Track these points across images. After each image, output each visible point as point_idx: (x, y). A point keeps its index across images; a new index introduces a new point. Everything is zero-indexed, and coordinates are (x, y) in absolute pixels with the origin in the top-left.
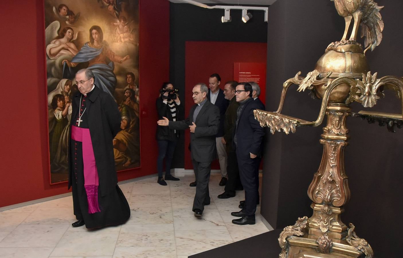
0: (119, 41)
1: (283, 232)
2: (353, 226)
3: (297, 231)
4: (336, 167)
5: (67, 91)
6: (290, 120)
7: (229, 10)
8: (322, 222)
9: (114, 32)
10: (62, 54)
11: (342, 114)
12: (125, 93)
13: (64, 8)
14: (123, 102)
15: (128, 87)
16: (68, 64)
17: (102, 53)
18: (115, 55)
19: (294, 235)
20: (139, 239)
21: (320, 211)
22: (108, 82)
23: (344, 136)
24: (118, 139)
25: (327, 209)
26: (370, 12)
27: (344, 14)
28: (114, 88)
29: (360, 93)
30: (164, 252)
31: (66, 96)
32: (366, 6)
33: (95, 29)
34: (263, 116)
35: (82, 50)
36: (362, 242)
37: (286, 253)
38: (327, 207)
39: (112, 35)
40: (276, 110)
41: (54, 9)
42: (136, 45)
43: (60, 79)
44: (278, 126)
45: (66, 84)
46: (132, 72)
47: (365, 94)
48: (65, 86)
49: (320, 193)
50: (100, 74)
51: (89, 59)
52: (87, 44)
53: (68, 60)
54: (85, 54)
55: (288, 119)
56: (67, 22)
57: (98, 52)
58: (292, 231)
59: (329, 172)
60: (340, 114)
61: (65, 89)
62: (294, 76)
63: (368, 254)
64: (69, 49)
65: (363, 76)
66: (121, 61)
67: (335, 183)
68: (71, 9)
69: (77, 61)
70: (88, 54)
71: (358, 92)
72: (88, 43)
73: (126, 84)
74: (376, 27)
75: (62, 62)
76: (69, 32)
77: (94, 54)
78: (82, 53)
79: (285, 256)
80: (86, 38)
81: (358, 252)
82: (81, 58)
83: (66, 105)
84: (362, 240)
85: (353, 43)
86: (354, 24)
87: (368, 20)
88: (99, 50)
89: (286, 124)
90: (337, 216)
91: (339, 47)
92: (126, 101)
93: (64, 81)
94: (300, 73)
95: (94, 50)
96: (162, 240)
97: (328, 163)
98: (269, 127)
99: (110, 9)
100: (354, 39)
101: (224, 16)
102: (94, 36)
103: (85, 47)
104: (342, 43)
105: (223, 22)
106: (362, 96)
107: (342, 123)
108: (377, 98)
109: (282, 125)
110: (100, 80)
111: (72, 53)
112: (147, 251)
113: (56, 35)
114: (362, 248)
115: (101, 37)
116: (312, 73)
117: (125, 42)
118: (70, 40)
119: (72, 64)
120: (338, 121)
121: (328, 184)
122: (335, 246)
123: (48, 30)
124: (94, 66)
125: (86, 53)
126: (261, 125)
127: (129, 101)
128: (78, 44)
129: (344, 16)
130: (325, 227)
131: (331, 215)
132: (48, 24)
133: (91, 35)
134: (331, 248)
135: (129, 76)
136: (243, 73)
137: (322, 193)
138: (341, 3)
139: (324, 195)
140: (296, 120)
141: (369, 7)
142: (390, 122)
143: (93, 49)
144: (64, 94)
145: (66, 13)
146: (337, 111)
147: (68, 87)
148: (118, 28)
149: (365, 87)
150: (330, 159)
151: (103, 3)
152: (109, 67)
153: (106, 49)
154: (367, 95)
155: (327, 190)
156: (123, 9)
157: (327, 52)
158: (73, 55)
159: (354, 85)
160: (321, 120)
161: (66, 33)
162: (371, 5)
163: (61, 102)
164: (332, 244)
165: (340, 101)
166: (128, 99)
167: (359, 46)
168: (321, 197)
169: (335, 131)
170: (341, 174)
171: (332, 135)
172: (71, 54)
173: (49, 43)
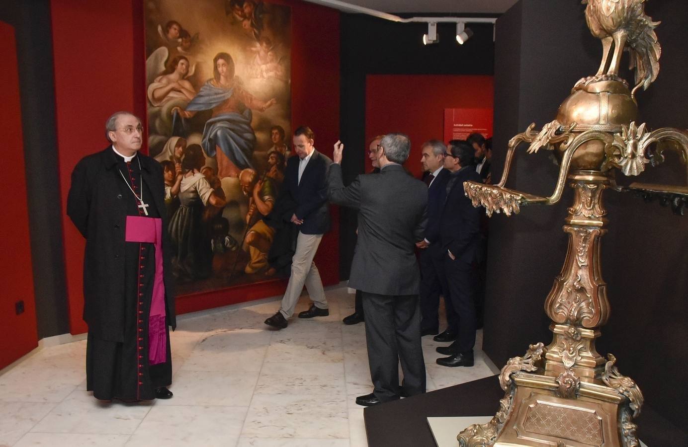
0: (259, 76)
1: (506, 366)
2: (613, 358)
3: (527, 365)
4: (588, 267)
5: (179, 156)
6: (512, 195)
7: (436, 24)
8: (565, 351)
9: (251, 62)
10: (172, 98)
11: (596, 187)
12: (269, 159)
13: (175, 26)
14: (266, 173)
15: (273, 149)
16: (181, 114)
17: (233, 96)
18: (253, 98)
19: (522, 371)
20: (289, 384)
21: (563, 335)
22: (242, 142)
23: (599, 220)
24: (258, 231)
25: (573, 331)
26: (640, 31)
27: (600, 34)
28: (252, 150)
29: (619, 153)
30: (328, 403)
31: (178, 164)
32: (633, 22)
33: (221, 58)
34: (476, 190)
35: (202, 91)
36: (627, 382)
37: (511, 398)
38: (573, 329)
39: (249, 66)
40: (498, 182)
41: (160, 28)
42: (286, 82)
43: (168, 136)
44: (497, 204)
45: (178, 145)
46: (281, 125)
47: (626, 156)
48: (176, 148)
49: (563, 307)
50: (230, 129)
51: (214, 106)
52: (209, 82)
53: (180, 108)
54: (207, 98)
55: (510, 193)
56: (179, 49)
57: (227, 93)
58: (519, 364)
59: (577, 276)
60: (592, 186)
61: (176, 152)
62: (524, 130)
63: (634, 399)
64: (183, 90)
65: (623, 129)
66: (262, 108)
67: (586, 291)
68: (184, 27)
69: (194, 108)
70: (211, 97)
71: (617, 153)
72: (211, 80)
73: (271, 144)
74: (650, 54)
75: (172, 109)
76: (182, 64)
77: (220, 98)
78: (202, 96)
79: (508, 402)
80: (208, 72)
81: (619, 396)
82: (200, 104)
83: (177, 177)
84: (626, 379)
85: (612, 79)
86: (615, 50)
87: (637, 43)
88: (228, 91)
89: (507, 201)
90: (588, 343)
91: (591, 85)
92: (271, 172)
93: (174, 140)
94: (533, 125)
95: (221, 91)
96: (325, 386)
97: (575, 261)
98: (484, 206)
99: (245, 26)
100: (615, 73)
101: (427, 33)
102: (220, 69)
103: (207, 86)
104: (596, 79)
105: (425, 43)
106: (622, 158)
107: (596, 201)
108: (646, 161)
109: (502, 203)
110: (229, 137)
111: (186, 96)
112: (301, 401)
113: (163, 68)
114: (626, 390)
115: (231, 71)
116: (550, 124)
117: (269, 78)
118: (184, 77)
119: (187, 114)
120: (590, 197)
121: (574, 294)
122: (583, 388)
123: (150, 62)
124: (219, 116)
125: (208, 95)
126: (473, 205)
127: (275, 171)
128: (195, 81)
129: (600, 37)
130: (570, 359)
131: (579, 341)
132: (150, 52)
133: (216, 68)
134: (577, 390)
135: (275, 131)
136: (460, 125)
137: (566, 307)
138: (594, 18)
139: (568, 310)
140: (521, 195)
141: (638, 24)
142: (676, 200)
143: (219, 89)
144: (175, 160)
145: (178, 35)
146: (589, 182)
147: (181, 149)
148: (258, 55)
149: (626, 145)
150: (578, 255)
151: (234, 17)
152: (244, 118)
153: (239, 89)
154: (630, 157)
155: (574, 303)
156: (265, 26)
157: (574, 93)
158: (189, 99)
159: (610, 143)
160: (558, 195)
161: (177, 65)
162: (641, 21)
163: (170, 172)
164: (579, 383)
165: (592, 167)
166: (273, 169)
167: (622, 83)
168: (564, 313)
169: (585, 213)
170: (594, 279)
171: (581, 219)
172: (186, 98)
173: (152, 82)
